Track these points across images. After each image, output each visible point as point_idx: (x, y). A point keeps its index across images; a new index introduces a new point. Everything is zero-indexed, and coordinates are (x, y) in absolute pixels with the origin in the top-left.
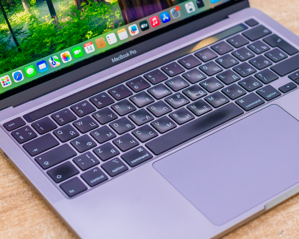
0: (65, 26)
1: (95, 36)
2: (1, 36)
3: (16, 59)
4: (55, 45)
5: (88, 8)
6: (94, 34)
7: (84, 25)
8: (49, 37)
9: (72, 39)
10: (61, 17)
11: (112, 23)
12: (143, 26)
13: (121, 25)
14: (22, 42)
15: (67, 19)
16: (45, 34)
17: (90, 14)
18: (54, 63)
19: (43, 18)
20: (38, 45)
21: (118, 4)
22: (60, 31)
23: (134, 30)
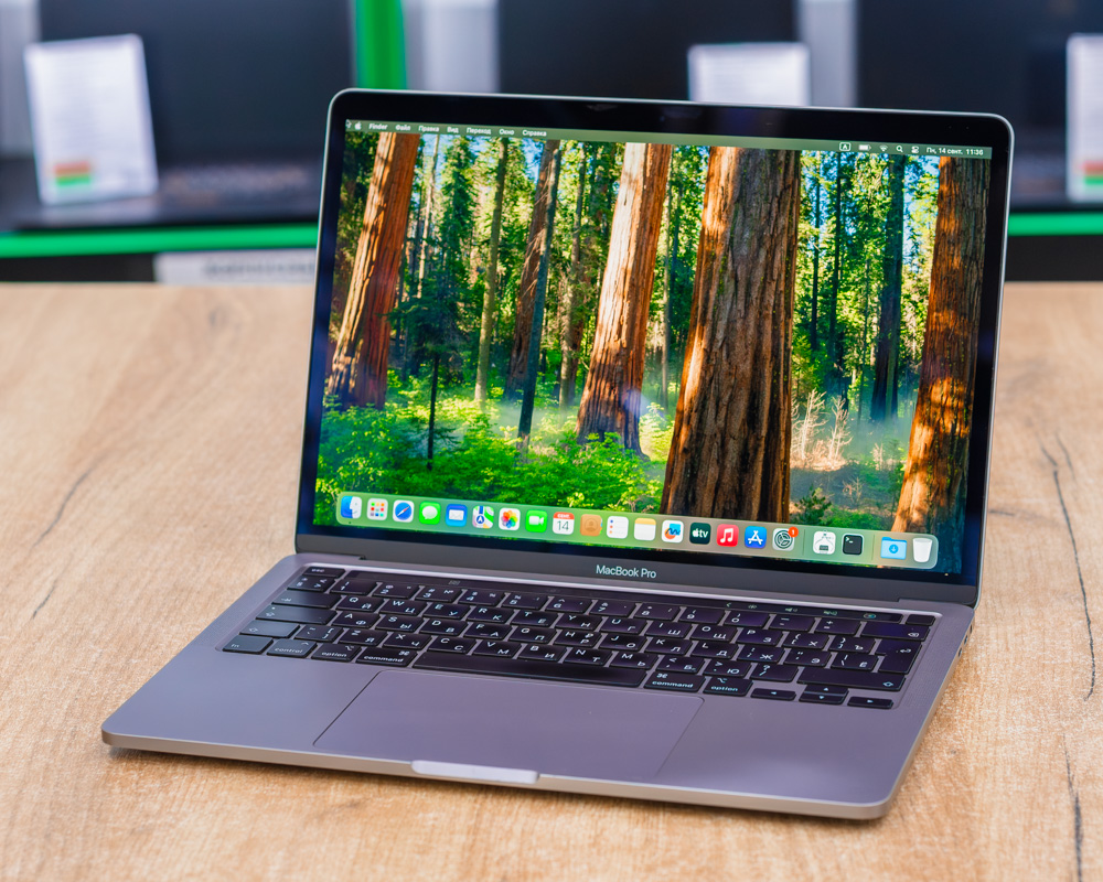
0: (535, 463)
1: (587, 508)
2: (409, 426)
3: (416, 479)
4: (499, 487)
5: (600, 447)
6: (585, 502)
7: (574, 476)
8: (495, 468)
9: (537, 492)
10: (537, 443)
11: (632, 498)
12: (696, 534)
13: (651, 511)
14: (441, 455)
15: (546, 451)
16: (491, 459)
17: (598, 462)
18: (480, 519)
19: (501, 428)
20: (467, 473)
21: (664, 468)
22: (522, 466)
23: (673, 532)
